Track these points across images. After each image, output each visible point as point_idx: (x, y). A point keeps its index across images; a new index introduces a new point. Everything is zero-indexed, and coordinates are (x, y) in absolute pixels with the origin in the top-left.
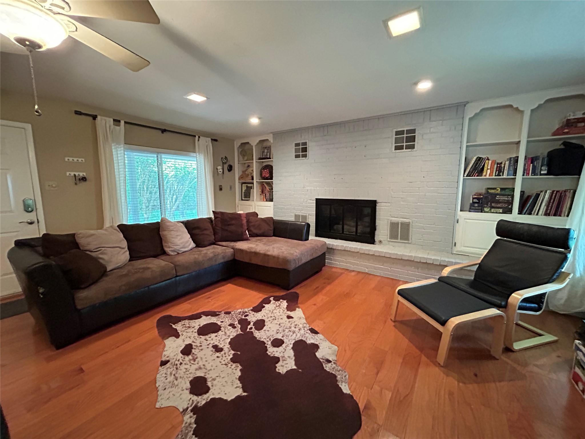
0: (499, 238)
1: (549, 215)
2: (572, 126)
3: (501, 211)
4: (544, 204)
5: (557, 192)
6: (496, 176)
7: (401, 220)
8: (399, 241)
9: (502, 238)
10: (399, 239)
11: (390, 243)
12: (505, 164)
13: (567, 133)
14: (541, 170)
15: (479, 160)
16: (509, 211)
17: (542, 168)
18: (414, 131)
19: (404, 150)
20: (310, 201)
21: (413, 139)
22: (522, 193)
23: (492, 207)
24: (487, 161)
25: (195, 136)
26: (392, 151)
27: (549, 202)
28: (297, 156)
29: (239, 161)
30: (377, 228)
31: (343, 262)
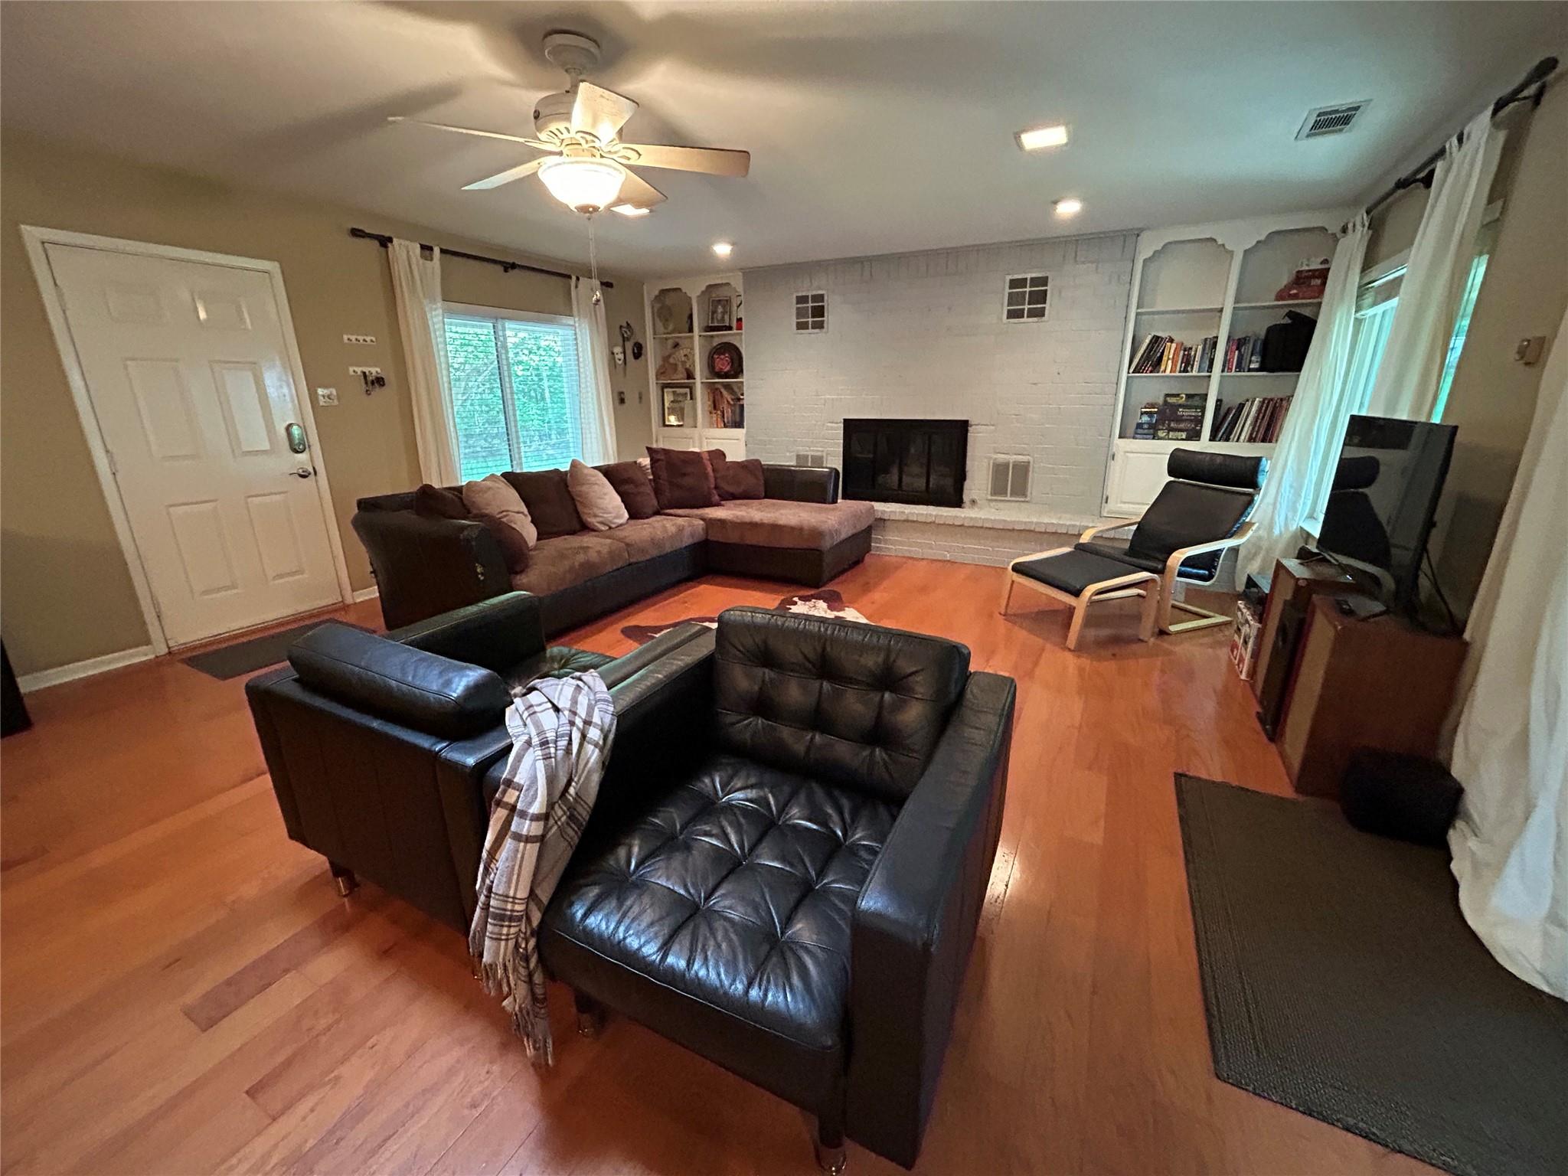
0: (1172, 479)
1: (1254, 442)
2: (1304, 283)
3: (1184, 437)
4: (1249, 422)
5: (1272, 400)
6: (1180, 372)
7: (1013, 458)
8: (1008, 498)
9: (1177, 480)
10: (1009, 494)
11: (992, 504)
12: (1196, 351)
13: (1295, 296)
14: (1250, 362)
15: (1156, 342)
16: (1195, 435)
17: (1253, 358)
18: (1044, 281)
19: (1025, 319)
20: (829, 424)
21: (1041, 297)
22: (1219, 402)
23: (1171, 430)
24: (1169, 344)
25: (570, 277)
26: (1001, 319)
27: (1256, 419)
28: (801, 326)
29: (655, 333)
30: (969, 475)
31: (901, 543)
